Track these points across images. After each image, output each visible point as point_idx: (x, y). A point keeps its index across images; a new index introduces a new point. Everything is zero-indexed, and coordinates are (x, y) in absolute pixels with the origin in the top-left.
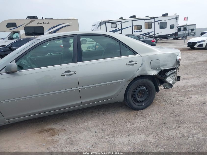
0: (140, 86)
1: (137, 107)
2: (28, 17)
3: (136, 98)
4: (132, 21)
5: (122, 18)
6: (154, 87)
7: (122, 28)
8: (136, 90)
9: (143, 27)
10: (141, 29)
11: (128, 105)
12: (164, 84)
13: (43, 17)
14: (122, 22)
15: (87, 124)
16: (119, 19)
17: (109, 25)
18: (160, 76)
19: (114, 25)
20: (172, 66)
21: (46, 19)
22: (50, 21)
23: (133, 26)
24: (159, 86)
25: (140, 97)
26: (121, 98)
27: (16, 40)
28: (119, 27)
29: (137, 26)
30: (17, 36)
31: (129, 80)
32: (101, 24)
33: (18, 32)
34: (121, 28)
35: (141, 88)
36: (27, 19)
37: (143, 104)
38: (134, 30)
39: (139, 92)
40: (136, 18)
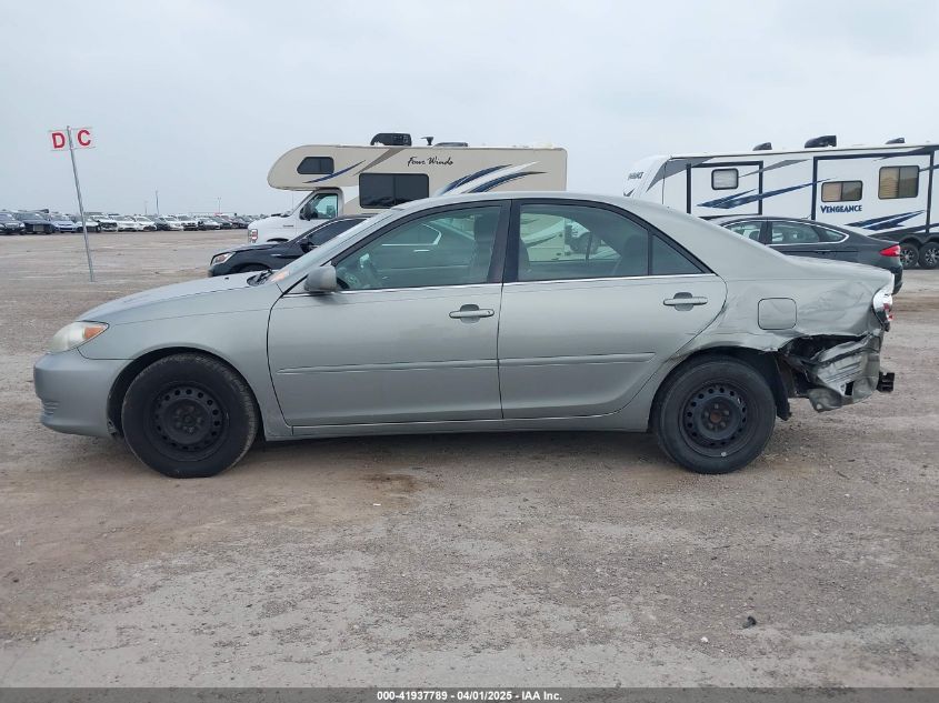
0: (714, 385)
1: (698, 458)
2: (379, 138)
3: (696, 427)
4: (816, 160)
5: (767, 146)
6: (769, 396)
7: (764, 191)
8: (696, 400)
9: (871, 190)
10: (859, 197)
11: (662, 447)
12: (813, 393)
13: (430, 140)
14: (765, 166)
15: (511, 481)
16: (755, 149)
17: (701, 176)
18: (798, 361)
19: (725, 179)
20: (849, 326)
21: (440, 144)
22: (456, 155)
23: (819, 186)
24: (792, 396)
25: (711, 426)
26: (638, 417)
27: (325, 221)
28: (748, 184)
29: (839, 186)
30: (329, 209)
31: (672, 359)
32: (667, 169)
33: (335, 192)
34: (756, 193)
35: (717, 393)
36: (372, 143)
37: (724, 454)
38: (819, 203)
39: (709, 407)
40: (834, 148)
